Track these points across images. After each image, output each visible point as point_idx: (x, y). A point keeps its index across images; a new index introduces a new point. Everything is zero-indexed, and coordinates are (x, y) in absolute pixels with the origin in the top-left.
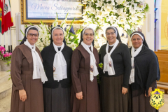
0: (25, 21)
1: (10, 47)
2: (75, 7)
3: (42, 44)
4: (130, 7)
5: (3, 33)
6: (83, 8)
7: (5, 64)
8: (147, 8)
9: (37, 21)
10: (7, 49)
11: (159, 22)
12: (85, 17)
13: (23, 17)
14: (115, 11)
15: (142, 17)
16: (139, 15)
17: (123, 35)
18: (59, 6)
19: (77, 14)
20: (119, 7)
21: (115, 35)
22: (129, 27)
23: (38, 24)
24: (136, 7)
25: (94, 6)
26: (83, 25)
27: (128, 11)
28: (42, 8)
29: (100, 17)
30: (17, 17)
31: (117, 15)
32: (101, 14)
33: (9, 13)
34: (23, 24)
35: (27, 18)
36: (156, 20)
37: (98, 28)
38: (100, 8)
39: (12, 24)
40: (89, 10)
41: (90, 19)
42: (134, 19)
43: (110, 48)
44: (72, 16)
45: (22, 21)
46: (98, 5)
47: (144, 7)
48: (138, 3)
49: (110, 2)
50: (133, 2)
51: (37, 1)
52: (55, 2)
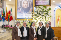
0: (16, 19)
1: (12, 26)
2: (31, 15)
3: (21, 26)
4: (46, 16)
5: (10, 21)
6: (33, 16)
7: (10, 30)
8: (51, 16)
9: (20, 19)
10: (11, 26)
13: (16, 18)
14: (42, 17)
16: (49, 18)
17: (44, 23)
18: (26, 15)
19: (31, 17)
20: (43, 16)
21: (42, 24)
23: (20, 20)
24: (48, 16)
25: (36, 15)
26: (33, 20)
28: (21, 16)
29: (38, 19)
30: (14, 17)
31: (42, 18)
32: (38, 18)
33: (12, 16)
34: (16, 20)
35: (17, 19)
36: (54, 18)
37: (37, 22)
38: (37, 16)
39: (12, 19)
40: (35, 16)
41: (35, 19)
42: (47, 19)
43: (40, 27)
44: (30, 18)
46: (37, 15)
47: (50, 16)
48: (48, 15)
49: (40, 14)
50: (47, 14)
51: (20, 14)
52: (25, 14)
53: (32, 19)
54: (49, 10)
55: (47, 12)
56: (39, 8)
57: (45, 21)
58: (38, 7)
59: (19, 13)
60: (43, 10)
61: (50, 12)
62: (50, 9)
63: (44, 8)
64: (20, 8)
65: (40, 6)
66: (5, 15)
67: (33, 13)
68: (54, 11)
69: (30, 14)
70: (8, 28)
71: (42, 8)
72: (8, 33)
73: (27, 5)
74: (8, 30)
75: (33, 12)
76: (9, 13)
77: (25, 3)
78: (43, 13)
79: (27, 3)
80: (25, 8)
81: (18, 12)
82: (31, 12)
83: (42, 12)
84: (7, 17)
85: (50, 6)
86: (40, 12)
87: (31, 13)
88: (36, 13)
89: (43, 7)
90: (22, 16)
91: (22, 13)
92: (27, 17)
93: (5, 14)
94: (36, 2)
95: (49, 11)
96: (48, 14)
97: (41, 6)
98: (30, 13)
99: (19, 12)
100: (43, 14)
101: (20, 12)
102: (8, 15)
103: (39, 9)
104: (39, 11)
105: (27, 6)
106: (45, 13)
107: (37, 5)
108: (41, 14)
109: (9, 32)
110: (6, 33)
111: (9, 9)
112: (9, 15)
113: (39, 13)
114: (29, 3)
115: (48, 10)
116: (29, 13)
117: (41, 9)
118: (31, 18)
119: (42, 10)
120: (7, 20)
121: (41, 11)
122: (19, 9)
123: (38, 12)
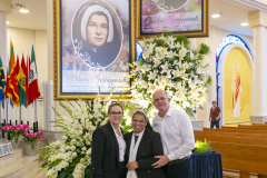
0: (59, 96)
2: (122, 79)
3: (80, 126)
4: (190, 81)
6: (131, 80)
8: (209, 80)
9: (73, 97)
11: (222, 90)
12: (134, 92)
13: (56, 91)
14: (171, 85)
15: (204, 92)
16: (199, 89)
18: (102, 77)
19: (124, 87)
20: (176, 80)
22: (188, 105)
23: (76, 100)
24: (197, 81)
25: (146, 79)
26: (132, 101)
27: (187, 85)
31: (174, 90)
32: (154, 88)
33: (35, 81)
34: (56, 99)
35: (62, 93)
36: (218, 88)
37: (150, 105)
38: (152, 81)
39: (39, 95)
40: (140, 83)
41: (141, 95)
42: (194, 95)
44: (118, 90)
45: (56, 96)
46: (150, 77)
47: (205, 79)
48: (199, 76)
49: (165, 74)
50: (192, 74)
51: (74, 72)
52: (97, 73)
53: (130, 93)
54: (201, 52)
55: (191, 64)
56: (160, 44)
57: (186, 104)
58: (152, 39)
59: (70, 68)
60: (175, 54)
61: (204, 64)
62: (204, 50)
63: (178, 45)
64: (76, 44)
65: (162, 38)
66: (3, 77)
67: (130, 69)
68: (217, 59)
69: (117, 73)
70: (21, 138)
71: (172, 47)
72: (22, 160)
73: (105, 31)
74: (20, 147)
75: (130, 62)
76: (21, 70)
77: (94, 24)
78: (174, 68)
79: (105, 22)
80: (95, 46)
81: (65, 65)
82: (122, 63)
83: (172, 62)
84: (12, 86)
85: (207, 36)
86: (163, 63)
87: (125, 68)
88: (144, 69)
89: (175, 42)
90: (85, 83)
91: (84, 68)
92: (106, 84)
93: (2, 71)
94: (144, 17)
95: (200, 58)
96: (199, 72)
97: (166, 34)
98: (118, 70)
99: (71, 64)
100: (177, 74)
101: (74, 65)
102: (18, 77)
103: (159, 49)
104: (157, 60)
105: (103, 36)
106: (187, 66)
107: (149, 31)
108: (169, 72)
109: (25, 154)
110: (9, 160)
111: (22, 52)
112: (21, 75)
113: (160, 70)
114: (115, 25)
115: (195, 53)
116: (114, 67)
117: (169, 50)
118: (125, 90)
119: (171, 55)
120: (14, 98)
121: (167, 59)
122: (71, 52)
123: (152, 63)
